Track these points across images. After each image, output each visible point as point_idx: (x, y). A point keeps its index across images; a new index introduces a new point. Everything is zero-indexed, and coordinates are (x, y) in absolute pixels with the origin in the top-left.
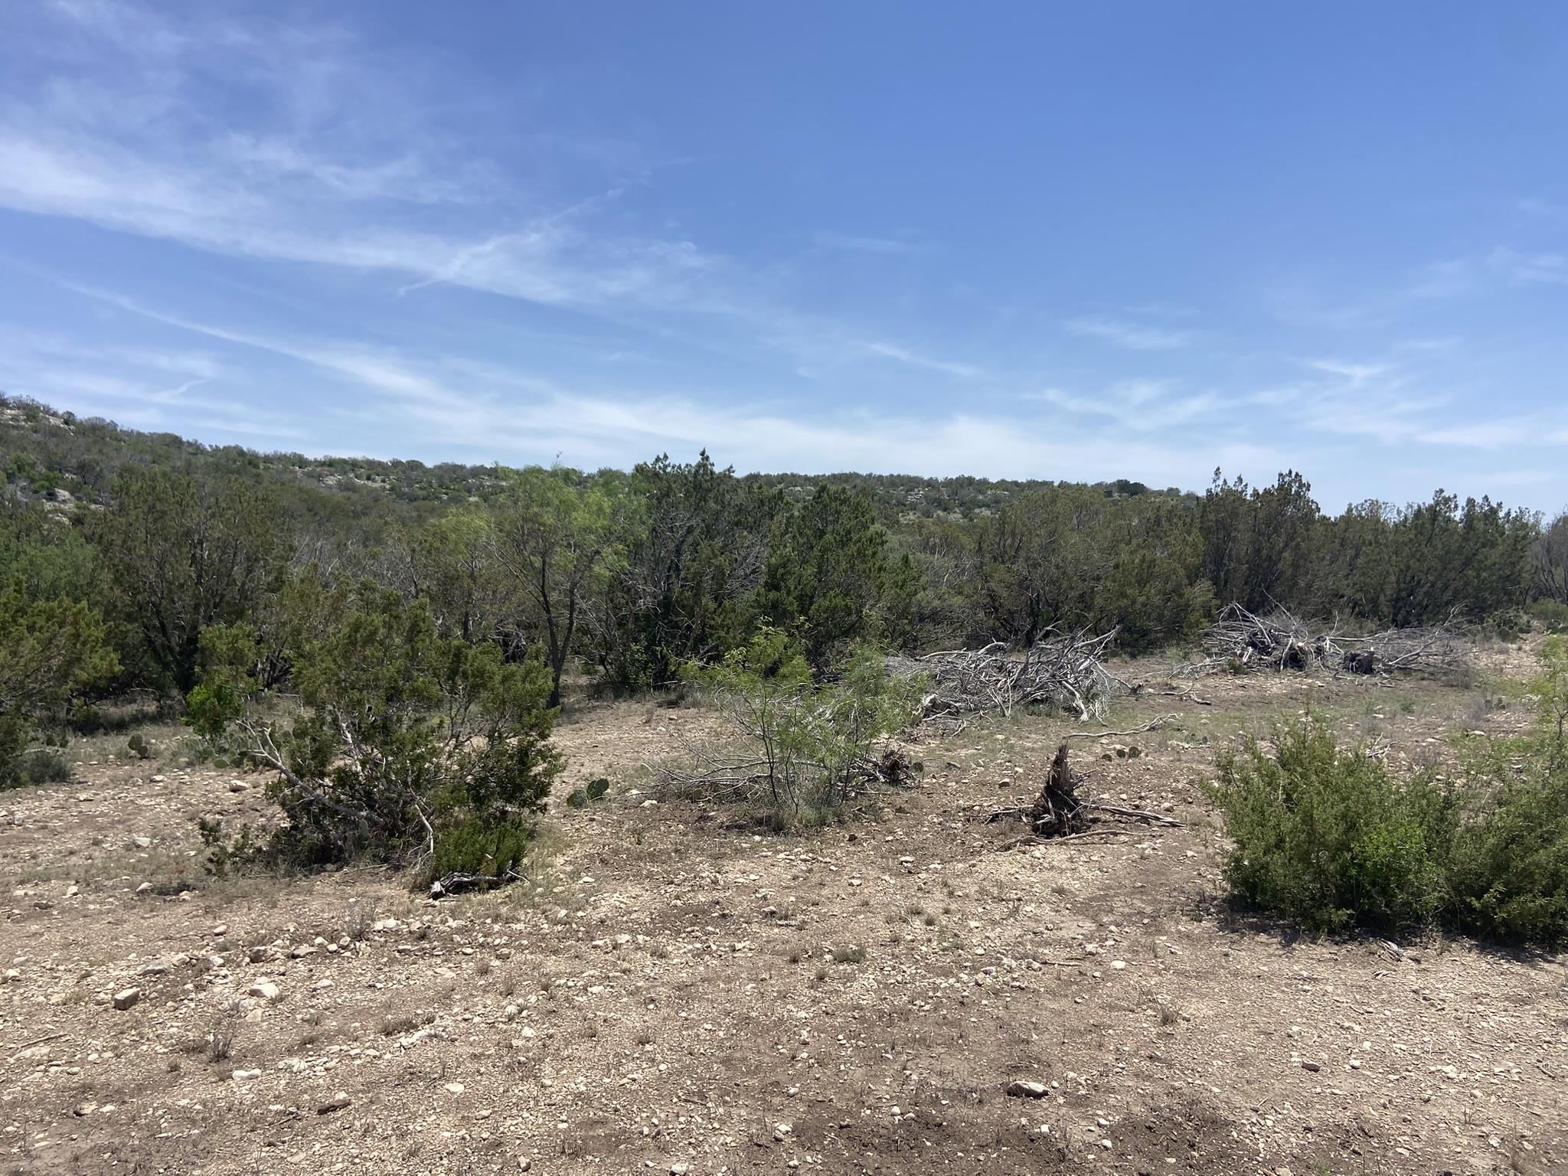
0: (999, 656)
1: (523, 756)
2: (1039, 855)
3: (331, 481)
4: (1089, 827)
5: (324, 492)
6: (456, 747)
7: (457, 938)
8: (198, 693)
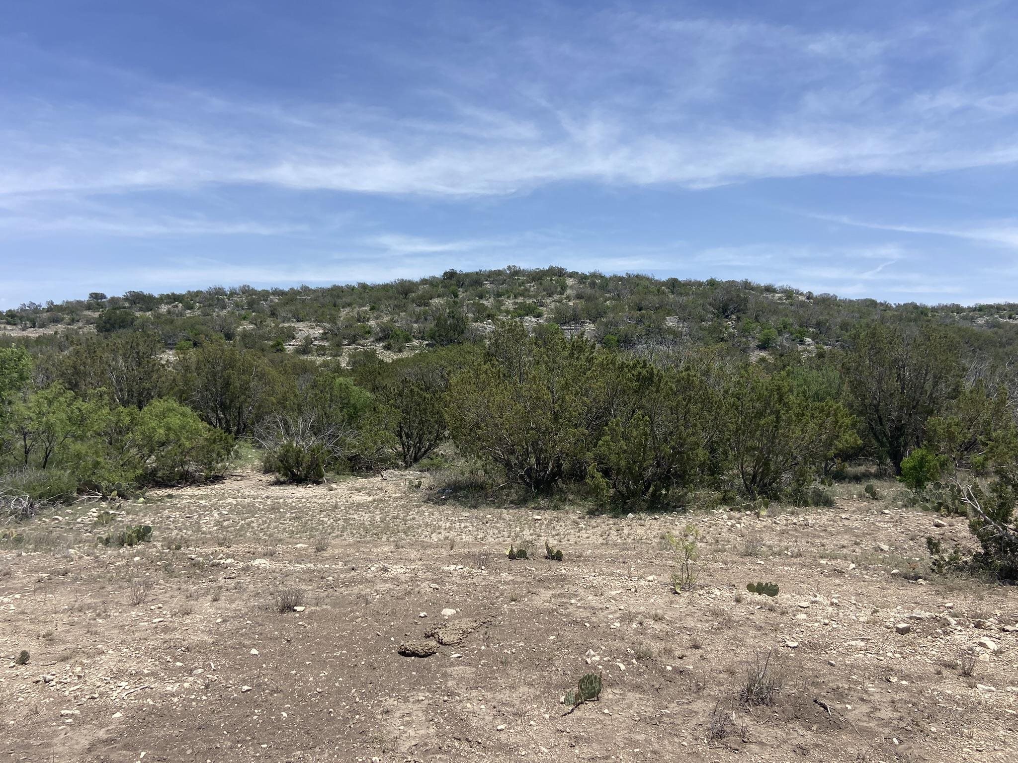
3: (981, 321)
5: (976, 329)
8: (908, 462)
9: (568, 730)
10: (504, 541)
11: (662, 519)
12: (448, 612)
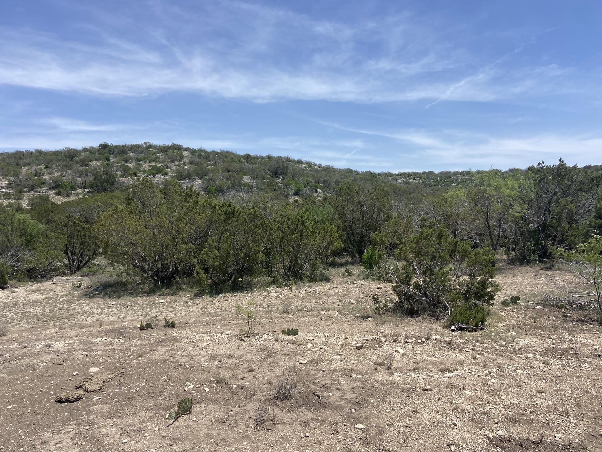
1: (483, 284)
3: (401, 181)
5: (398, 185)
6: (456, 278)
7: (462, 345)
8: (365, 255)
9: (170, 435)
10: (138, 318)
11: (239, 296)
12: (93, 370)
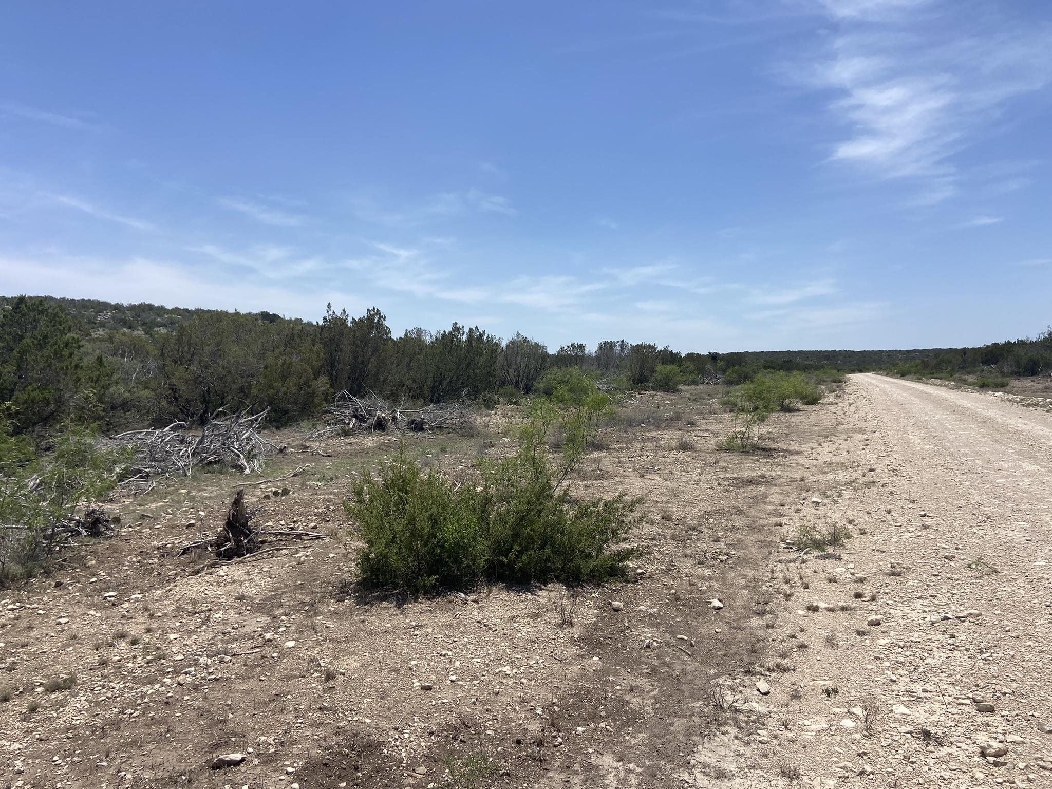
0: (180, 432)
2: (223, 574)
4: (259, 548)
